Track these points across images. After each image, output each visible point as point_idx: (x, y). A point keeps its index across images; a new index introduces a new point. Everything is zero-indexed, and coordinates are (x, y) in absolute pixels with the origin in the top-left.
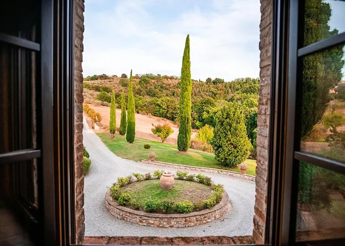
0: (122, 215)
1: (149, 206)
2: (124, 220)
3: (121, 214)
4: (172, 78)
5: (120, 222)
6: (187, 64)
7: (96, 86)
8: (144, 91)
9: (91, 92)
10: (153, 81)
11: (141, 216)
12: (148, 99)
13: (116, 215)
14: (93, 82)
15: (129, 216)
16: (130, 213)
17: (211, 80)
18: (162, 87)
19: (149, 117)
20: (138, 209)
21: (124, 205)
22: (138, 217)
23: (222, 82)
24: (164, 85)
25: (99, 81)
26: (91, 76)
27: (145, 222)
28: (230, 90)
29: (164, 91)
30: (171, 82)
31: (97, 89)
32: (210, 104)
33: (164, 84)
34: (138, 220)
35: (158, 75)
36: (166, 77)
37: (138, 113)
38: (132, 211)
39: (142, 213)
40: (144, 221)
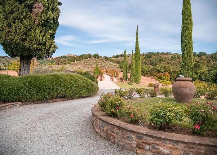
0: (107, 132)
1: (157, 115)
2: (109, 140)
3: (105, 130)
4: (167, 54)
5: (102, 143)
6: (188, 5)
7: (118, 61)
8: (148, 63)
9: (115, 64)
10: (154, 56)
11: (140, 136)
12: (151, 67)
13: (99, 131)
14: (116, 59)
15: (117, 134)
16: (119, 128)
17: (196, 53)
18: (160, 60)
19: (152, 78)
20: (135, 122)
21: (113, 115)
22: (134, 137)
23: (205, 55)
24: (162, 59)
25: (120, 58)
26: (115, 55)
27: (149, 150)
28: (212, 60)
29: (162, 62)
30: (167, 56)
31: (118, 62)
32: (198, 68)
33: (161, 57)
34: (134, 143)
35: (158, 52)
36: (163, 54)
37: (144, 76)
38: (123, 124)
39: (143, 130)
40: (147, 147)
